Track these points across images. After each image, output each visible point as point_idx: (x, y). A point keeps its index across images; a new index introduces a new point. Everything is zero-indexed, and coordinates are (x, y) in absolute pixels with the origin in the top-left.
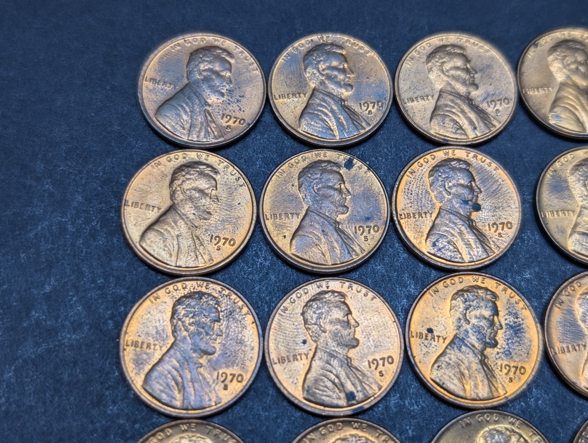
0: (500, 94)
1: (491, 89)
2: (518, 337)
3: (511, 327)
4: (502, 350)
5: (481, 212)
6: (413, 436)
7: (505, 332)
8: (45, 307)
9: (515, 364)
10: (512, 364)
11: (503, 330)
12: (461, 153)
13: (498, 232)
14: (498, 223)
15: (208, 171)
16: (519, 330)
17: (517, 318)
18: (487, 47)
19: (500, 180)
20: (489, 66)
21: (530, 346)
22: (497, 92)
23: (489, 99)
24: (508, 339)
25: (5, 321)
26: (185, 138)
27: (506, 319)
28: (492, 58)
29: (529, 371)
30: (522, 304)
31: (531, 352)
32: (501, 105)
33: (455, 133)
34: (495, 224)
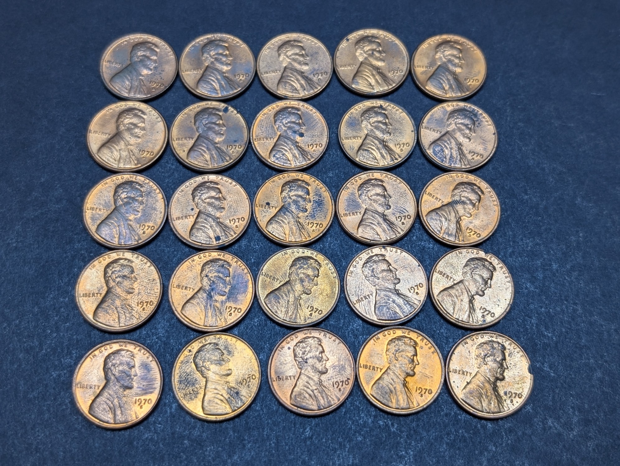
0: (322, 69)
1: (316, 67)
2: (320, 208)
3: (317, 202)
4: (310, 215)
5: (304, 138)
6: (254, 262)
7: (313, 205)
8: (40, 190)
9: (317, 222)
10: (315, 222)
11: (312, 204)
12: (294, 103)
13: (313, 149)
14: (314, 144)
15: (140, 114)
16: (321, 204)
17: (321, 197)
18: (316, 41)
19: (317, 120)
20: (317, 53)
21: (327, 212)
22: (320, 68)
23: (315, 73)
24: (314, 209)
25: (17, 197)
26: (126, 95)
27: (314, 198)
28: (319, 48)
29: (325, 226)
30: (324, 189)
31: (327, 216)
32: (322, 75)
33: (292, 92)
34: (312, 144)
